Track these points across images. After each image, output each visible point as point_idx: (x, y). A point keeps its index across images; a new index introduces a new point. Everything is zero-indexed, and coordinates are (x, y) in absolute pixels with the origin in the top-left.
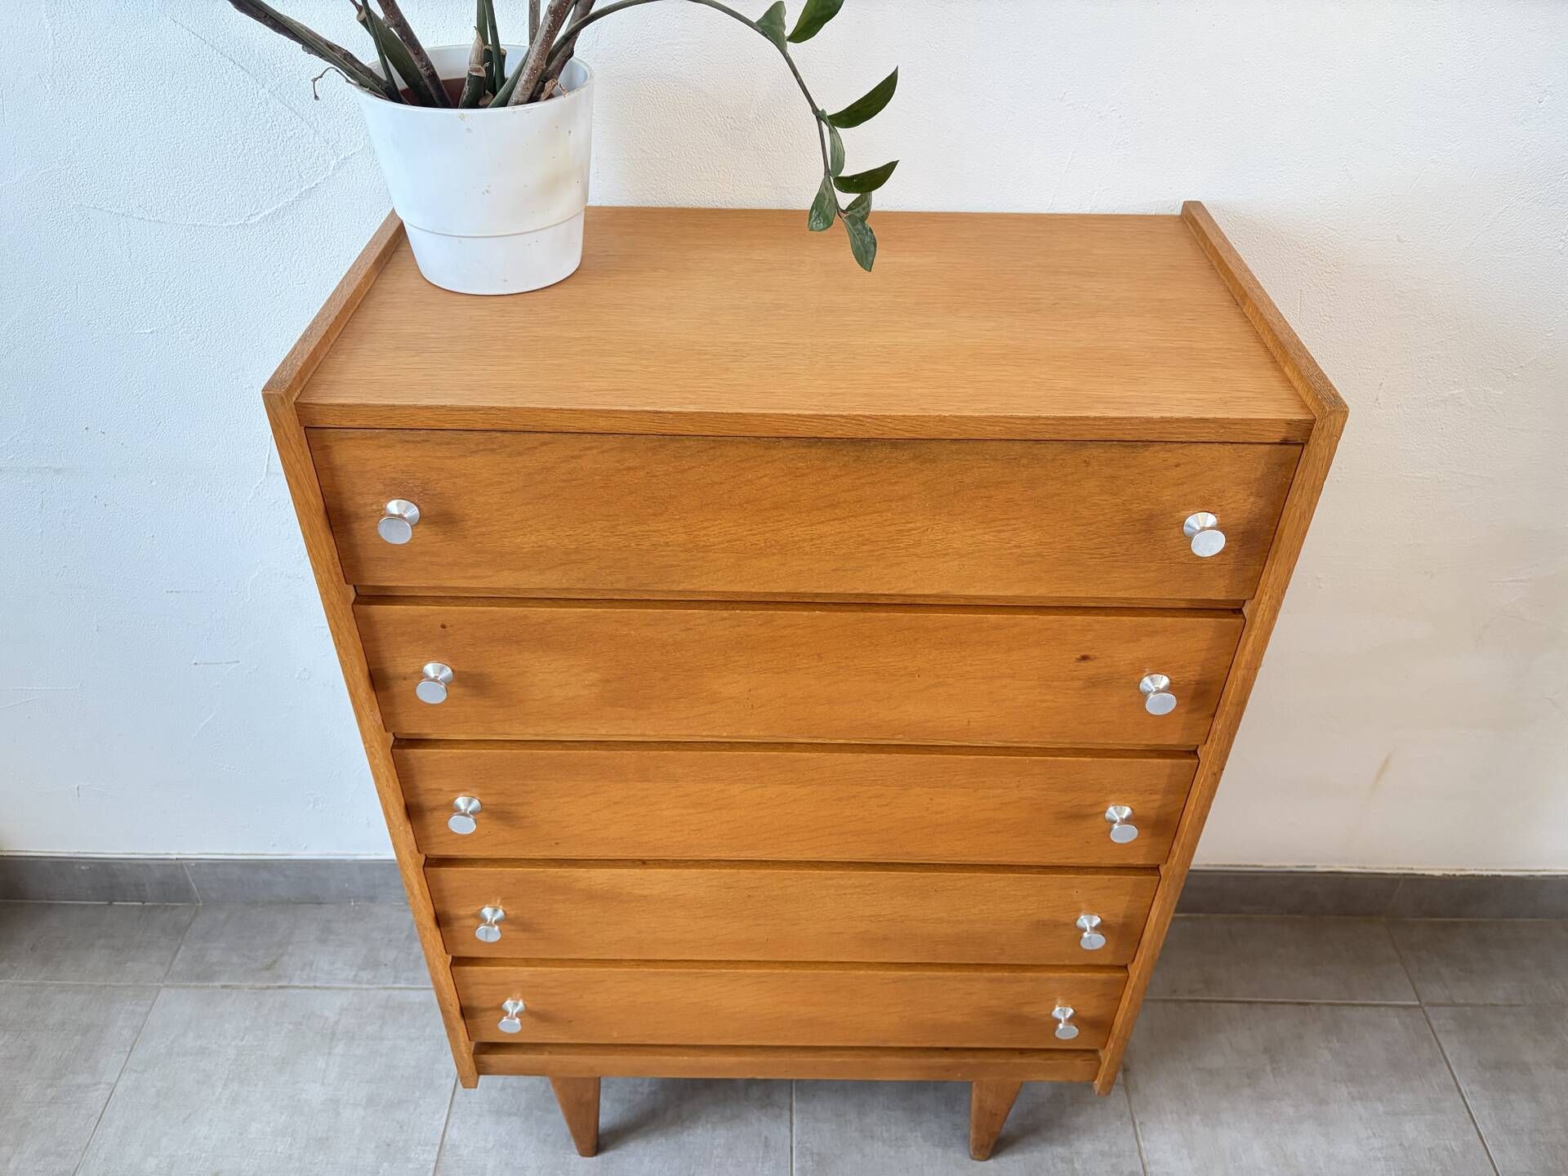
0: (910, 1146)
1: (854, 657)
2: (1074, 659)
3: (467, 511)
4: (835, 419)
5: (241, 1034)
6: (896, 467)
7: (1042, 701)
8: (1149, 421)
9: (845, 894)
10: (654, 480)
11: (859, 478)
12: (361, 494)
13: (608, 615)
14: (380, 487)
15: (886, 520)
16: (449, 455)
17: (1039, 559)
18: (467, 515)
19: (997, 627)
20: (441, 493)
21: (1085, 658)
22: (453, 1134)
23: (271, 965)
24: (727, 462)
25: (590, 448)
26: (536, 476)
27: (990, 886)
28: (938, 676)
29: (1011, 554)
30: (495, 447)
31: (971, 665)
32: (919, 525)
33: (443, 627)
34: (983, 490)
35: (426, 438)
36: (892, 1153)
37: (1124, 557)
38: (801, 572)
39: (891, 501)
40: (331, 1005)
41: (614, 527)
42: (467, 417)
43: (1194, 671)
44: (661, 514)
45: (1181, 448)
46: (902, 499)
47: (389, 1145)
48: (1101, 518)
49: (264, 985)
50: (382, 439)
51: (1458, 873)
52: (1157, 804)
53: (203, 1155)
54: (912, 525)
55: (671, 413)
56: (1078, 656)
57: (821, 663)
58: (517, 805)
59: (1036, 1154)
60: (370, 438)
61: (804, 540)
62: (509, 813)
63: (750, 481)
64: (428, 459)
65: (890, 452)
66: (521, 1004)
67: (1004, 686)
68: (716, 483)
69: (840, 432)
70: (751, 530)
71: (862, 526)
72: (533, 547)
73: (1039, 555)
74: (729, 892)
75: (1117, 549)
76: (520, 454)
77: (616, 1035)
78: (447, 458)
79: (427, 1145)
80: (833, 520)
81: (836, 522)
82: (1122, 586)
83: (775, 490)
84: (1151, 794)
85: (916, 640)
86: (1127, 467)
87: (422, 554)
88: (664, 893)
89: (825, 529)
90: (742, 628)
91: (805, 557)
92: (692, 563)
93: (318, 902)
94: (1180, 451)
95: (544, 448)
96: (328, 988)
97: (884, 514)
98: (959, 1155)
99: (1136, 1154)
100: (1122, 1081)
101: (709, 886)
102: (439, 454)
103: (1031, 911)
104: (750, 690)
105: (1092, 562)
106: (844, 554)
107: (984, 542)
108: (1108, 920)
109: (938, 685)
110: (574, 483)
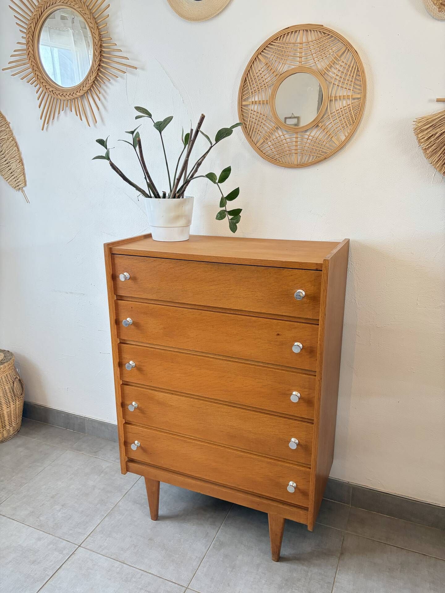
0: (253, 550)
1: (221, 328)
2: (275, 335)
3: (139, 277)
4: (213, 257)
5: (81, 465)
6: (227, 271)
7: (269, 348)
8: (282, 262)
9: (223, 415)
10: (176, 271)
11: (219, 274)
12: (120, 271)
13: (165, 308)
14: (123, 270)
15: (226, 286)
17: (262, 301)
19: (255, 322)
20: (134, 272)
21: (278, 335)
22: (120, 503)
23: (96, 452)
24: (191, 267)
25: (163, 262)
26: (152, 269)
27: (264, 419)
28: (242, 337)
29: (255, 298)
30: (145, 261)
31: (250, 334)
32: (233, 288)
33: (132, 308)
34: (247, 279)
35: (132, 258)
36: (246, 550)
37: (283, 302)
38: (207, 299)
39: (226, 281)
40: (105, 465)
41: (168, 283)
42: (140, 253)
43: (309, 343)
44: (177, 280)
45: (292, 270)
46: (229, 280)
47: (102, 500)
48: (275, 290)
49: (92, 456)
52: (307, 393)
53: (57, 489)
54: (231, 288)
55: (179, 254)
57: (213, 329)
58: (144, 366)
59: (296, 566)
60: (123, 257)
61: (208, 290)
62: (141, 369)
63: (196, 273)
64: (132, 263)
65: (225, 267)
66: (139, 444)
67: (259, 342)
68: (188, 273)
69: (214, 260)
70: (196, 287)
71: (221, 287)
72: (151, 287)
73: (262, 299)
74: (192, 408)
75: (281, 300)
76: (150, 263)
77: (162, 463)
78: (136, 263)
79: (112, 503)
80: (214, 285)
82: (283, 311)
83: (201, 276)
84: (304, 389)
85: (235, 324)
86: (280, 275)
87: (130, 287)
88: (176, 405)
89: (212, 287)
90: (195, 315)
91: (208, 295)
92: (183, 295)
94: (292, 271)
95: (154, 262)
96: (107, 461)
97: (225, 284)
98: (269, 558)
99: (333, 578)
100: (339, 556)
101: (188, 405)
102: (135, 262)
103: (276, 433)
104: (197, 335)
105: (275, 303)
106: (217, 295)
107: (248, 295)
108: (300, 442)
109: (242, 339)
110: (160, 271)
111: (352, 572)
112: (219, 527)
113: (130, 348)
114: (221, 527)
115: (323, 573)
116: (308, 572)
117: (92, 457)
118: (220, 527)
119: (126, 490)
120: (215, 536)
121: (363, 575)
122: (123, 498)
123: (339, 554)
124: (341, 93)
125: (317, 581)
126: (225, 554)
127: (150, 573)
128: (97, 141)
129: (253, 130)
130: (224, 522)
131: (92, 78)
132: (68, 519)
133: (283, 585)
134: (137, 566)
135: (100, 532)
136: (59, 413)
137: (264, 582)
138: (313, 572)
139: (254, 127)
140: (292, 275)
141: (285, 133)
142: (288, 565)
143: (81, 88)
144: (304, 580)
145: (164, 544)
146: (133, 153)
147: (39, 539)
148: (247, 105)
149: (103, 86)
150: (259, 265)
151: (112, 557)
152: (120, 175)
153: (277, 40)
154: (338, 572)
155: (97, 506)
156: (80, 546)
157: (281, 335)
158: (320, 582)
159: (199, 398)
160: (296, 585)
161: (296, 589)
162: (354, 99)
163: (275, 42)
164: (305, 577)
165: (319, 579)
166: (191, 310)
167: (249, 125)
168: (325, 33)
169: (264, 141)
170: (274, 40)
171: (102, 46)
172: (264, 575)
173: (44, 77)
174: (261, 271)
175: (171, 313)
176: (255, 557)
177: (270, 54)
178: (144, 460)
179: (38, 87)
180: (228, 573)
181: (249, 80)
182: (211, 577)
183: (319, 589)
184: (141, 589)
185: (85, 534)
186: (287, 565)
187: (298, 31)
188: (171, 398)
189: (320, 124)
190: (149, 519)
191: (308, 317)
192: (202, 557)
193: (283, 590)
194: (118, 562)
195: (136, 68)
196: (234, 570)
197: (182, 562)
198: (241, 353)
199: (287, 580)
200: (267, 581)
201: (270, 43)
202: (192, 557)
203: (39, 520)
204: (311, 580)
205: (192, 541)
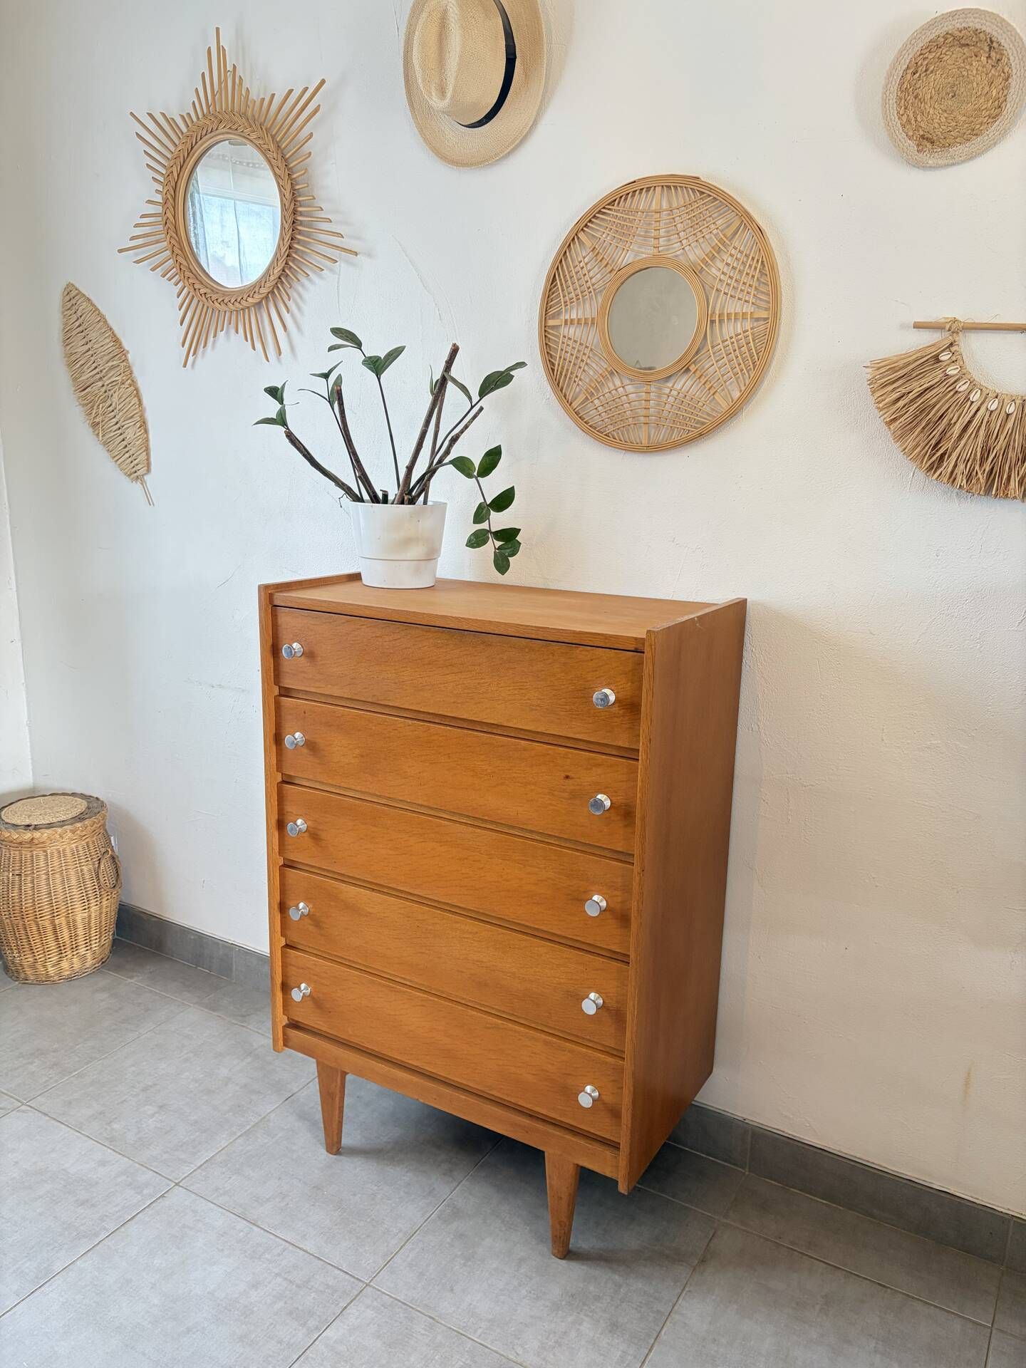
0: (518, 1231)
1: (463, 759)
2: (562, 777)
3: (319, 652)
4: (450, 618)
5: (210, 1037)
6: (476, 646)
7: (551, 804)
8: (574, 632)
9: (464, 938)
10: (385, 644)
11: (461, 652)
12: (285, 639)
14: (291, 636)
15: (473, 676)
17: (538, 708)
18: (319, 654)
19: (526, 750)
20: (311, 641)
21: (567, 777)
24: (412, 637)
25: (363, 625)
26: (343, 637)
27: (538, 951)
28: (501, 779)
29: (526, 703)
30: (331, 621)
31: (516, 773)
32: (486, 681)
33: (305, 713)
34: (512, 664)
35: (310, 615)
36: (504, 1229)
37: (577, 713)
38: (440, 701)
39: (475, 665)
41: (370, 667)
42: (323, 605)
43: (622, 796)
44: (386, 662)
45: (593, 650)
46: (479, 665)
47: (239, 1106)
48: (563, 687)
49: (236, 1022)
50: (294, 614)
52: (619, 899)
54: (483, 680)
55: (391, 610)
56: (564, 775)
57: (449, 761)
58: (322, 830)
61: (441, 684)
62: (317, 835)
63: (420, 648)
64: (309, 625)
65: (472, 637)
66: (309, 991)
67: (531, 791)
68: (407, 648)
70: (420, 675)
71: (464, 678)
72: (340, 674)
73: (538, 706)
74: (408, 921)
75: (573, 707)
76: (340, 626)
78: (316, 625)
79: (257, 1114)
80: (452, 674)
82: (577, 730)
83: (429, 654)
84: (614, 891)
85: (489, 751)
86: (570, 658)
87: (302, 672)
88: (379, 912)
89: (449, 678)
90: (416, 732)
92: (396, 691)
95: (348, 623)
97: (472, 673)
98: (546, 1249)
99: (671, 1304)
100: (695, 1264)
101: (400, 913)
102: (313, 623)
103: (562, 981)
104: (420, 773)
105: (562, 713)
106: (457, 694)
107: (514, 695)
108: (607, 1002)
109: (502, 784)
110: (356, 642)
111: (714, 1298)
112: (459, 1181)
113: (300, 793)
114: (464, 1181)
115: (652, 1292)
116: (620, 1286)
117: (236, 1024)
118: (461, 1181)
120: (448, 1197)
121: (736, 1307)
122: (282, 1106)
123: (697, 1262)
124: (733, 307)
125: (635, 1306)
126: (458, 1232)
127: (300, 1249)
128: (266, 390)
129: (566, 376)
130: (471, 1173)
131: (276, 271)
132: (166, 1133)
133: (563, 1303)
134: (278, 1231)
135: (221, 1163)
136: (185, 931)
137: (524, 1292)
138: (631, 1288)
139: (567, 370)
140: (592, 660)
141: (626, 382)
142: (583, 1267)
143: (257, 289)
144: (608, 1301)
145: (341, 1199)
146: (327, 415)
147: (103, 1163)
148: (556, 327)
149: (295, 284)
150: (533, 636)
151: (236, 1211)
152: (304, 456)
153: (613, 205)
154: (686, 1294)
155: (225, 1115)
156: (177, 1184)
158: (642, 1307)
159: (422, 901)
160: (590, 1308)
161: (587, 1316)
162: (758, 320)
163: (609, 209)
164: (613, 1295)
165: (641, 1303)
166: (410, 722)
167: (559, 365)
168: (702, 193)
169: (587, 398)
170: (609, 204)
171: (297, 211)
172: (528, 1279)
173: (191, 267)
174: (537, 649)
175: (375, 726)
176: (518, 1245)
177: (601, 232)
178: (318, 1024)
179: (180, 285)
180: (457, 1267)
181: (560, 280)
182: (421, 1270)
183: (635, 1321)
184: (277, 1275)
185: (192, 1163)
186: (580, 1268)
187: (652, 189)
188: (369, 899)
189: (693, 365)
190: (322, 1151)
191: (620, 744)
192: (411, 1232)
193: (561, 1312)
194: (245, 1222)
195: (356, 254)
196: (470, 1263)
197: (368, 1236)
198: (499, 811)
199: (572, 1296)
200: (530, 1292)
201: (600, 211)
202: (391, 1229)
203: (109, 1128)
204: (623, 1302)
205: (397, 1200)
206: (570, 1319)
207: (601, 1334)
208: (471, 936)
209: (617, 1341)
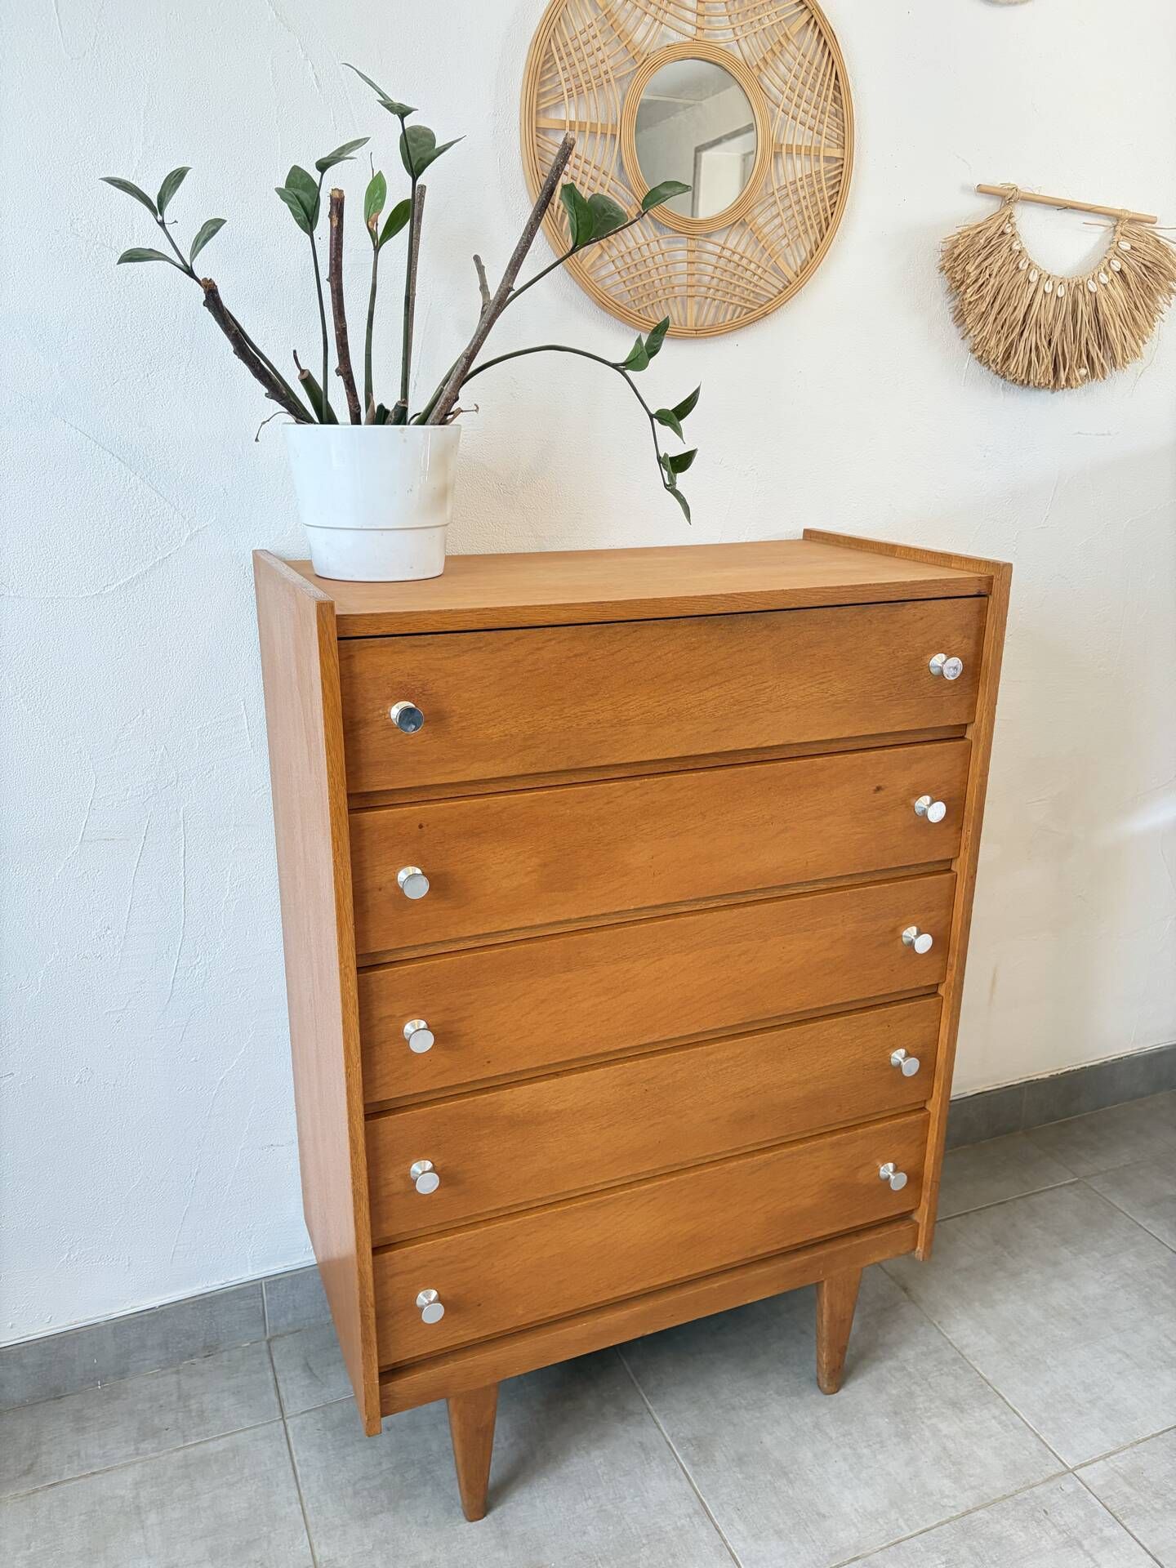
1: (728, 812)
2: (872, 791)
3: (454, 708)
4: (719, 598)
6: (755, 635)
7: (854, 834)
8: (904, 584)
9: (721, 1070)
10: (594, 664)
11: (731, 648)
12: (372, 700)
13: (551, 797)
14: (388, 691)
15: (749, 682)
16: (447, 655)
17: (846, 704)
18: (454, 711)
19: (820, 770)
20: (436, 693)
21: (879, 789)
22: (323, 1551)
23: (29, 1469)
24: (644, 642)
25: (550, 640)
26: (509, 669)
28: (785, 822)
29: (829, 702)
30: (481, 645)
31: (807, 807)
32: (770, 683)
33: (421, 827)
34: (809, 650)
35: (430, 642)
36: (757, 1415)
37: (898, 696)
38: (692, 735)
39: (752, 665)
40: (121, 1484)
41: (562, 710)
42: (467, 619)
43: (947, 789)
44: (596, 694)
45: (922, 605)
46: (759, 662)
48: (881, 665)
49: (31, 1489)
50: (397, 646)
51: (1060, 1072)
52: (934, 920)
54: (766, 684)
55: (611, 602)
56: (875, 788)
57: (703, 822)
59: (874, 1373)
60: (385, 646)
61: (695, 706)
62: (451, 1032)
63: (659, 657)
64: (430, 661)
65: (752, 624)
66: (433, 1292)
67: (829, 824)
68: (636, 662)
69: (722, 608)
70: (659, 702)
71: (734, 689)
72: (500, 736)
73: (845, 701)
74: (629, 1090)
75: (893, 690)
76: (499, 650)
77: (521, 1312)
78: (446, 658)
80: (714, 686)
81: (717, 687)
83: (675, 664)
84: (929, 912)
85: (770, 789)
86: (893, 623)
87: (412, 754)
88: (576, 1103)
89: (709, 694)
90: (650, 795)
91: (695, 722)
92: (615, 737)
93: (57, 1395)
94: (922, 607)
97: (748, 677)
98: (814, 1396)
99: (949, 1345)
100: (907, 1298)
101: (614, 1087)
102: (440, 656)
103: (858, 1056)
104: (653, 857)
105: (878, 703)
106: (721, 715)
107: (811, 694)
109: (786, 830)
110: (536, 672)
111: (957, 1311)
112: (646, 1411)
113: (408, 974)
114: (651, 1407)
115: (925, 1349)
116: (904, 1369)
118: (648, 1409)
119: (291, 1504)
120: (665, 1437)
121: (977, 1304)
122: (312, 1530)
123: (903, 1293)
125: (938, 1373)
126: (733, 1460)
130: (642, 1392)
133: (902, 1426)
137: (865, 1451)
138: (911, 1361)
142: (860, 1381)
144: (919, 1389)
145: (580, 1552)
154: (942, 1327)
157: (887, 787)
158: (942, 1369)
160: (921, 1409)
161: (930, 1417)
164: (912, 1381)
165: (935, 1366)
172: (849, 1437)
174: (848, 619)
176: (791, 1415)
178: (454, 1338)
180: (790, 1492)
181: (559, 51)
182: (772, 1531)
183: (958, 1385)
186: (860, 1384)
188: (560, 1090)
190: (461, 1526)
191: (951, 722)
192: (698, 1506)
193: (913, 1436)
196: (791, 1476)
197: (674, 1556)
198: (781, 870)
199: (895, 1413)
200: (870, 1446)
202: (679, 1524)
204: (926, 1380)
205: (632, 1491)
206: (927, 1434)
207: (961, 1421)
208: (732, 1062)
209: (977, 1414)
